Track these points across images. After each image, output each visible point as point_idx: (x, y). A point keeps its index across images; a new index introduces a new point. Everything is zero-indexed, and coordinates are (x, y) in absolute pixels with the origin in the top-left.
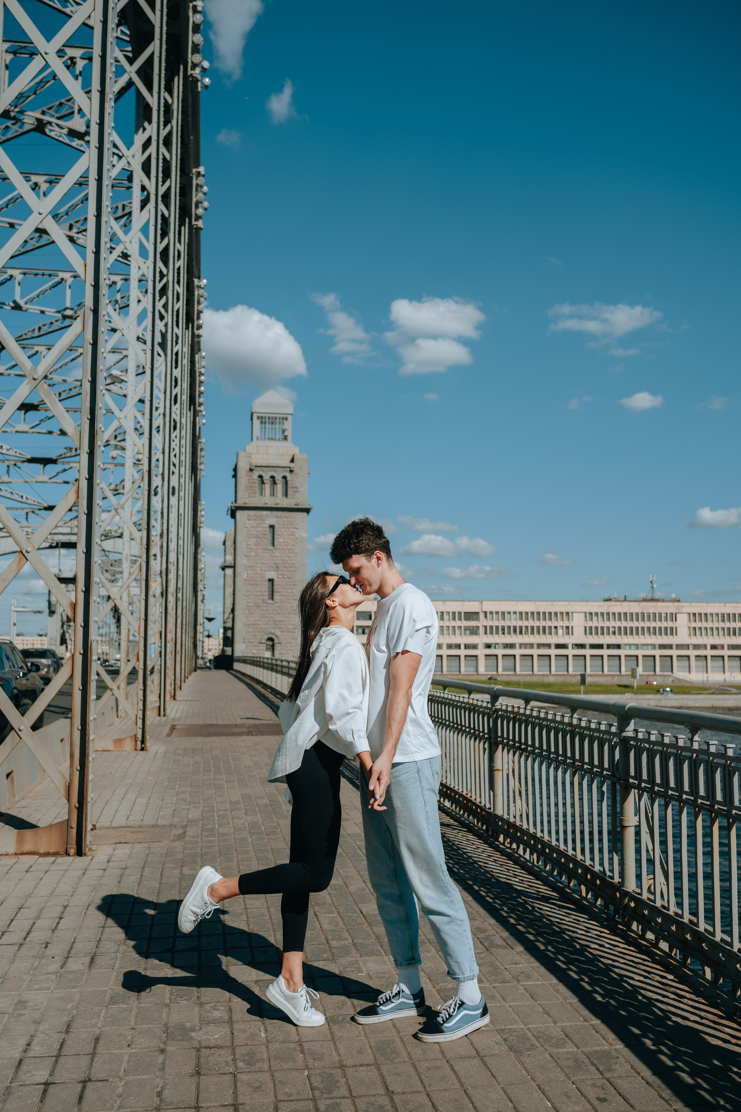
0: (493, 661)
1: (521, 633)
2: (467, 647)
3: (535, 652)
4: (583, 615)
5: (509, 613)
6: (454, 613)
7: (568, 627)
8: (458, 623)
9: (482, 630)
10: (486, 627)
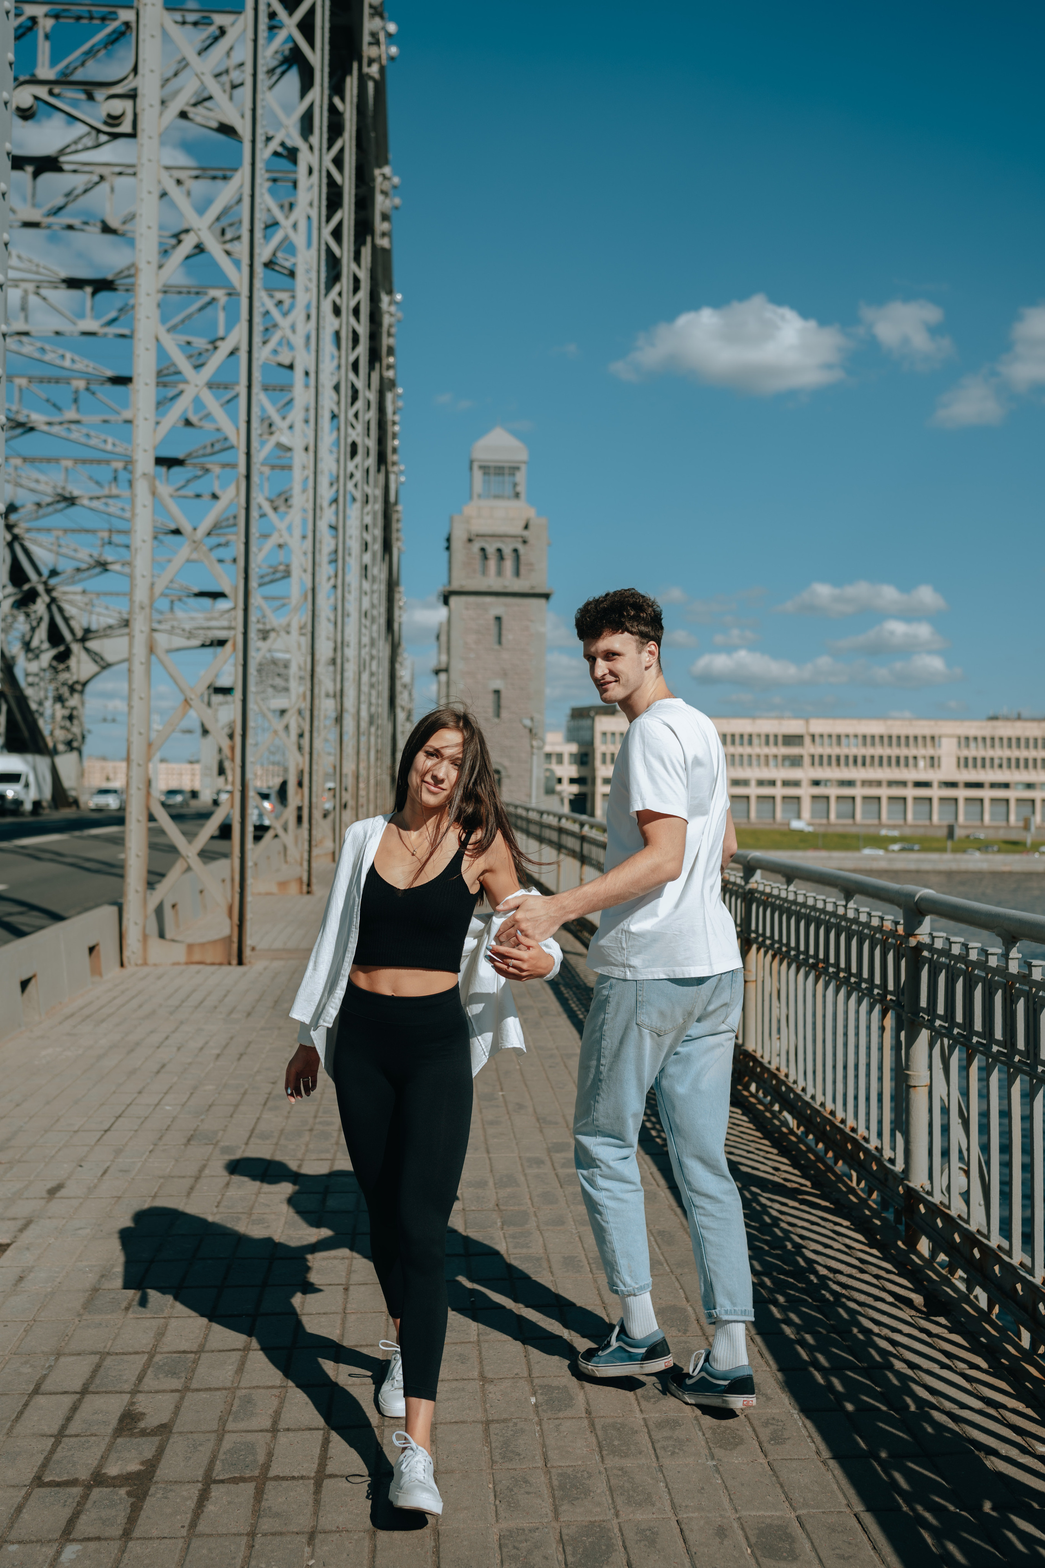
0: (822, 805)
1: (864, 764)
2: (786, 783)
3: (884, 792)
4: (954, 741)
5: (847, 736)
6: (767, 736)
7: (932, 758)
8: (772, 750)
9: (807, 760)
10: (813, 756)
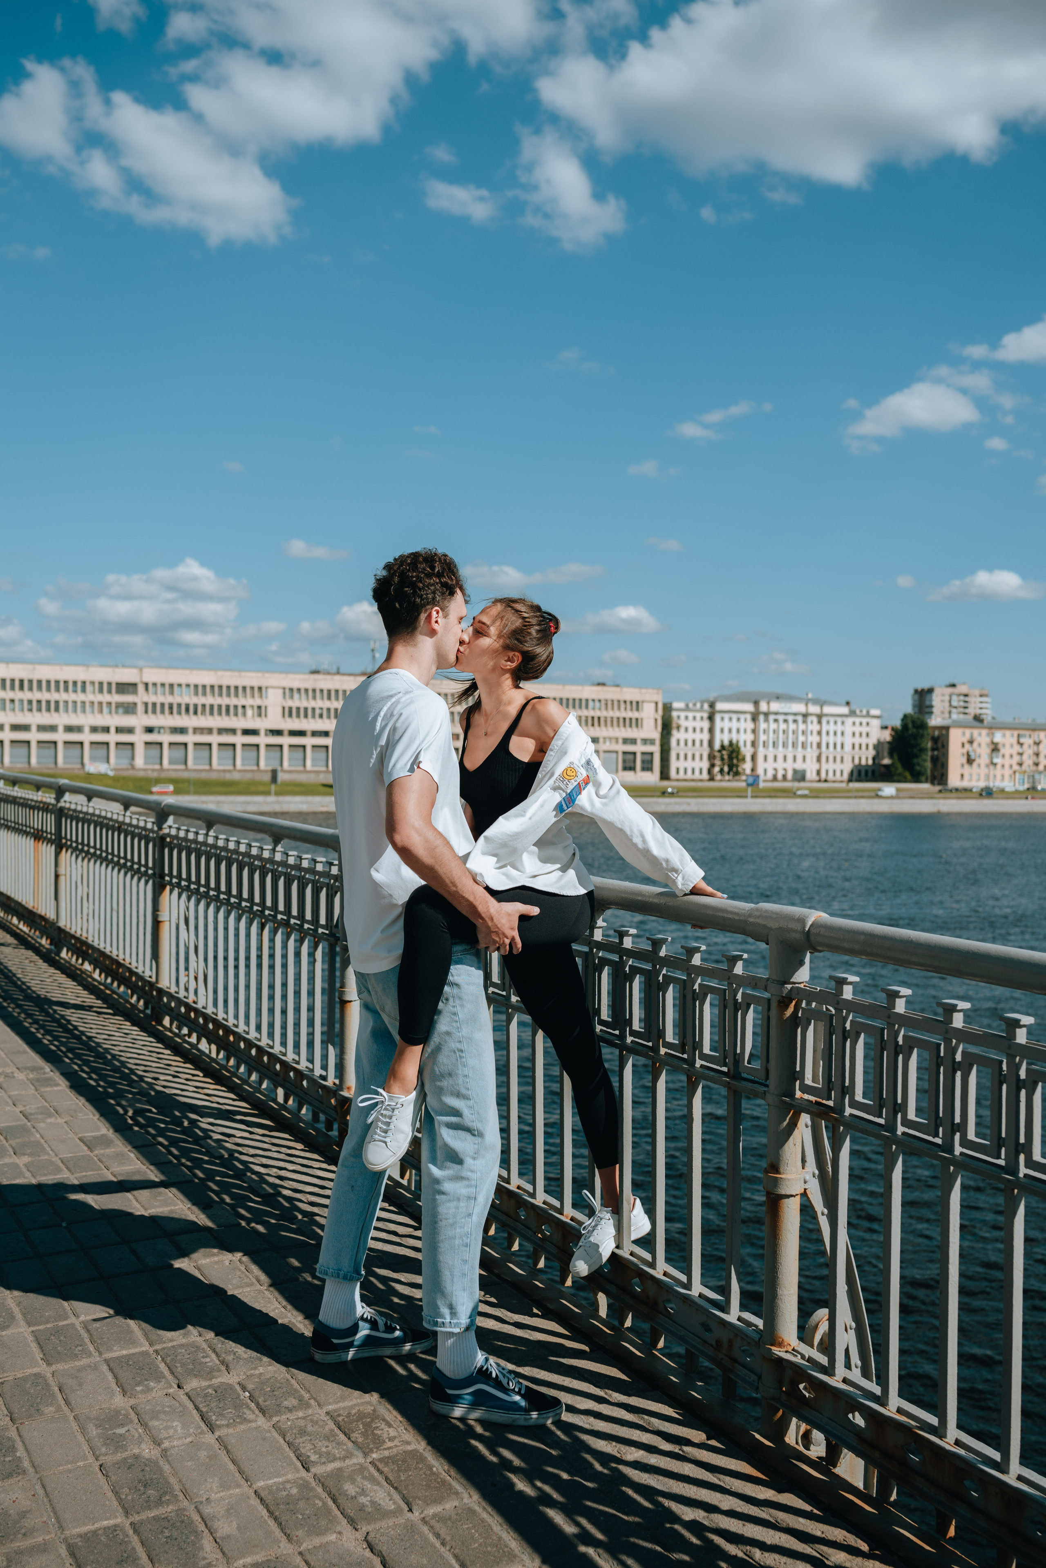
0: (155, 751)
1: (195, 713)
2: (119, 730)
3: (215, 739)
4: (280, 691)
5: (180, 685)
6: (101, 684)
7: (259, 707)
8: (106, 698)
9: (140, 708)
10: (146, 704)
